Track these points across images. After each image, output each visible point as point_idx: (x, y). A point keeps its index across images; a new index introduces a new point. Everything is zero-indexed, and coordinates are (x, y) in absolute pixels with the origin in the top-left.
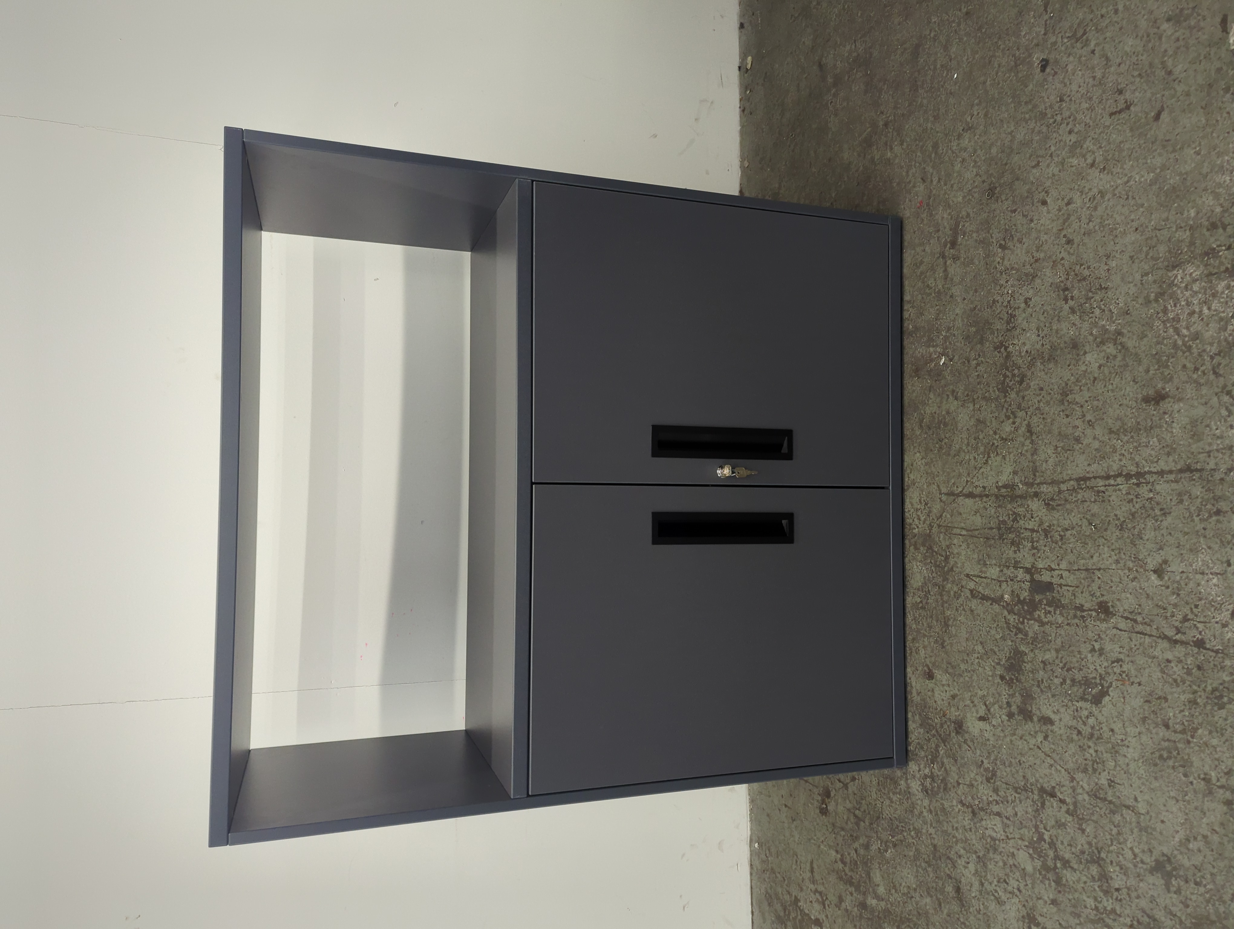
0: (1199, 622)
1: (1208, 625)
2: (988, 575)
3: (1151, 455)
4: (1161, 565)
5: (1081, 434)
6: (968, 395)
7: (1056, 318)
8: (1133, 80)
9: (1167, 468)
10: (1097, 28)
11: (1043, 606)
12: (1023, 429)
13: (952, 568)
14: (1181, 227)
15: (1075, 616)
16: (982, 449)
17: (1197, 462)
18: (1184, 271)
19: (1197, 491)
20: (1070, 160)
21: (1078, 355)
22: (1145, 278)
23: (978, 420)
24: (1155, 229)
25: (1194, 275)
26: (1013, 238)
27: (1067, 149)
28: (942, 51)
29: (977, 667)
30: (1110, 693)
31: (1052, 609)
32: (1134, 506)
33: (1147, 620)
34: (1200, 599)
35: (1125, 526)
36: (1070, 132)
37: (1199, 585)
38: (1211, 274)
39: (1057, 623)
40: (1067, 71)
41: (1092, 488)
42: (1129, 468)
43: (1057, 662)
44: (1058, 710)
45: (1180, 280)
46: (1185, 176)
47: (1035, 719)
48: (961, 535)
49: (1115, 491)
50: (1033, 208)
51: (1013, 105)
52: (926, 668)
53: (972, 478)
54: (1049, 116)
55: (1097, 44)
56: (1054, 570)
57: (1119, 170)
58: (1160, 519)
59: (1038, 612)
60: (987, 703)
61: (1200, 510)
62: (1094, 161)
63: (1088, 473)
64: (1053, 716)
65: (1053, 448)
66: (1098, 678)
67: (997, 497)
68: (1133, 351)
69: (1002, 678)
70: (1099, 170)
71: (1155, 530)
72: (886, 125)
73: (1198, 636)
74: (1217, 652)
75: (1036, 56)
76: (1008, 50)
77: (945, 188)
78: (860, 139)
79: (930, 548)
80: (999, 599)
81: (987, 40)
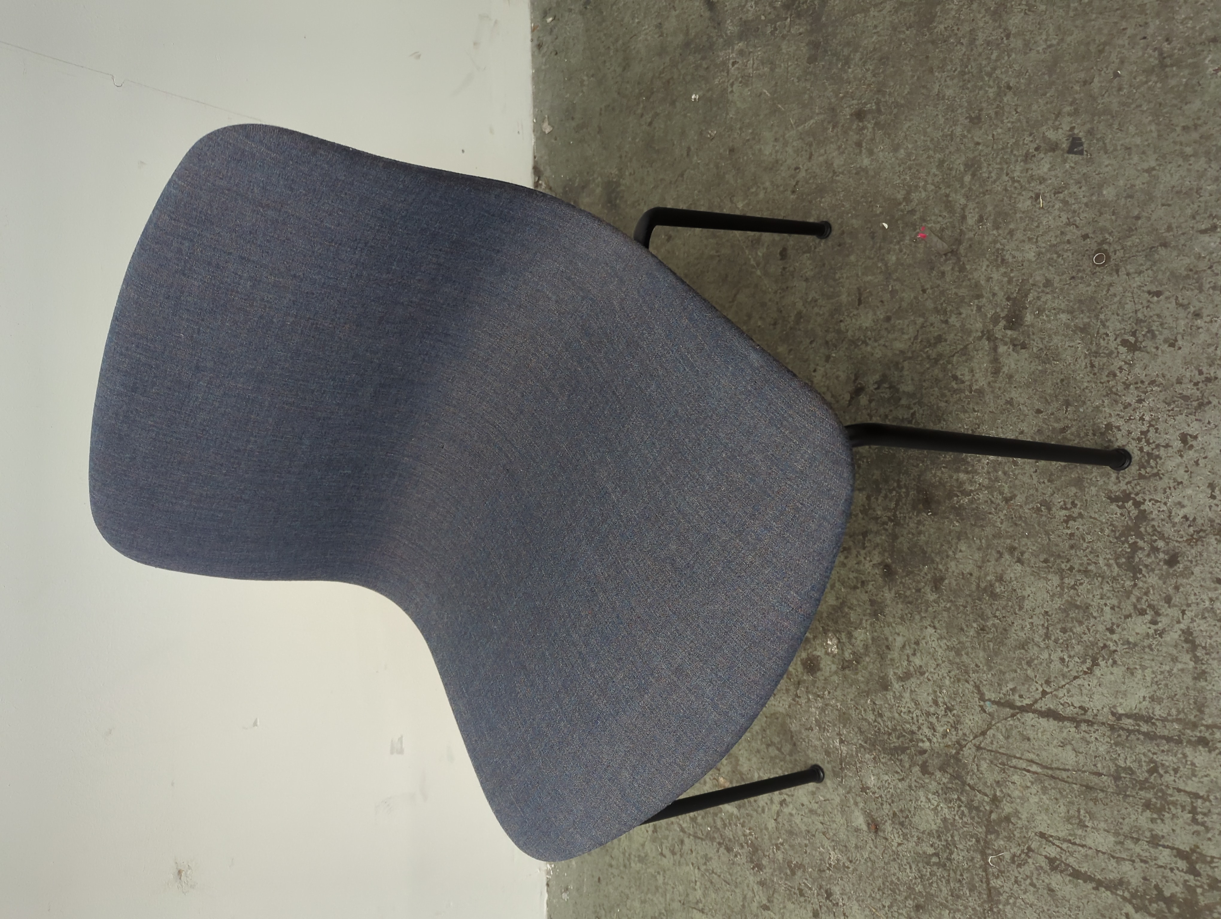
6: (1046, 561)
13: (1007, 819)
16: (1079, 648)
23: (1072, 605)
26: (1154, 337)
28: (987, 18)
48: (1028, 771)
50: (1202, 297)
53: (1055, 690)
67: (1113, 728)
72: (859, 115)
75: (1210, 57)
76: (1145, 38)
77: (995, 232)
78: (800, 128)
79: (956, 777)
80: (1113, 886)
81: (1094, 16)
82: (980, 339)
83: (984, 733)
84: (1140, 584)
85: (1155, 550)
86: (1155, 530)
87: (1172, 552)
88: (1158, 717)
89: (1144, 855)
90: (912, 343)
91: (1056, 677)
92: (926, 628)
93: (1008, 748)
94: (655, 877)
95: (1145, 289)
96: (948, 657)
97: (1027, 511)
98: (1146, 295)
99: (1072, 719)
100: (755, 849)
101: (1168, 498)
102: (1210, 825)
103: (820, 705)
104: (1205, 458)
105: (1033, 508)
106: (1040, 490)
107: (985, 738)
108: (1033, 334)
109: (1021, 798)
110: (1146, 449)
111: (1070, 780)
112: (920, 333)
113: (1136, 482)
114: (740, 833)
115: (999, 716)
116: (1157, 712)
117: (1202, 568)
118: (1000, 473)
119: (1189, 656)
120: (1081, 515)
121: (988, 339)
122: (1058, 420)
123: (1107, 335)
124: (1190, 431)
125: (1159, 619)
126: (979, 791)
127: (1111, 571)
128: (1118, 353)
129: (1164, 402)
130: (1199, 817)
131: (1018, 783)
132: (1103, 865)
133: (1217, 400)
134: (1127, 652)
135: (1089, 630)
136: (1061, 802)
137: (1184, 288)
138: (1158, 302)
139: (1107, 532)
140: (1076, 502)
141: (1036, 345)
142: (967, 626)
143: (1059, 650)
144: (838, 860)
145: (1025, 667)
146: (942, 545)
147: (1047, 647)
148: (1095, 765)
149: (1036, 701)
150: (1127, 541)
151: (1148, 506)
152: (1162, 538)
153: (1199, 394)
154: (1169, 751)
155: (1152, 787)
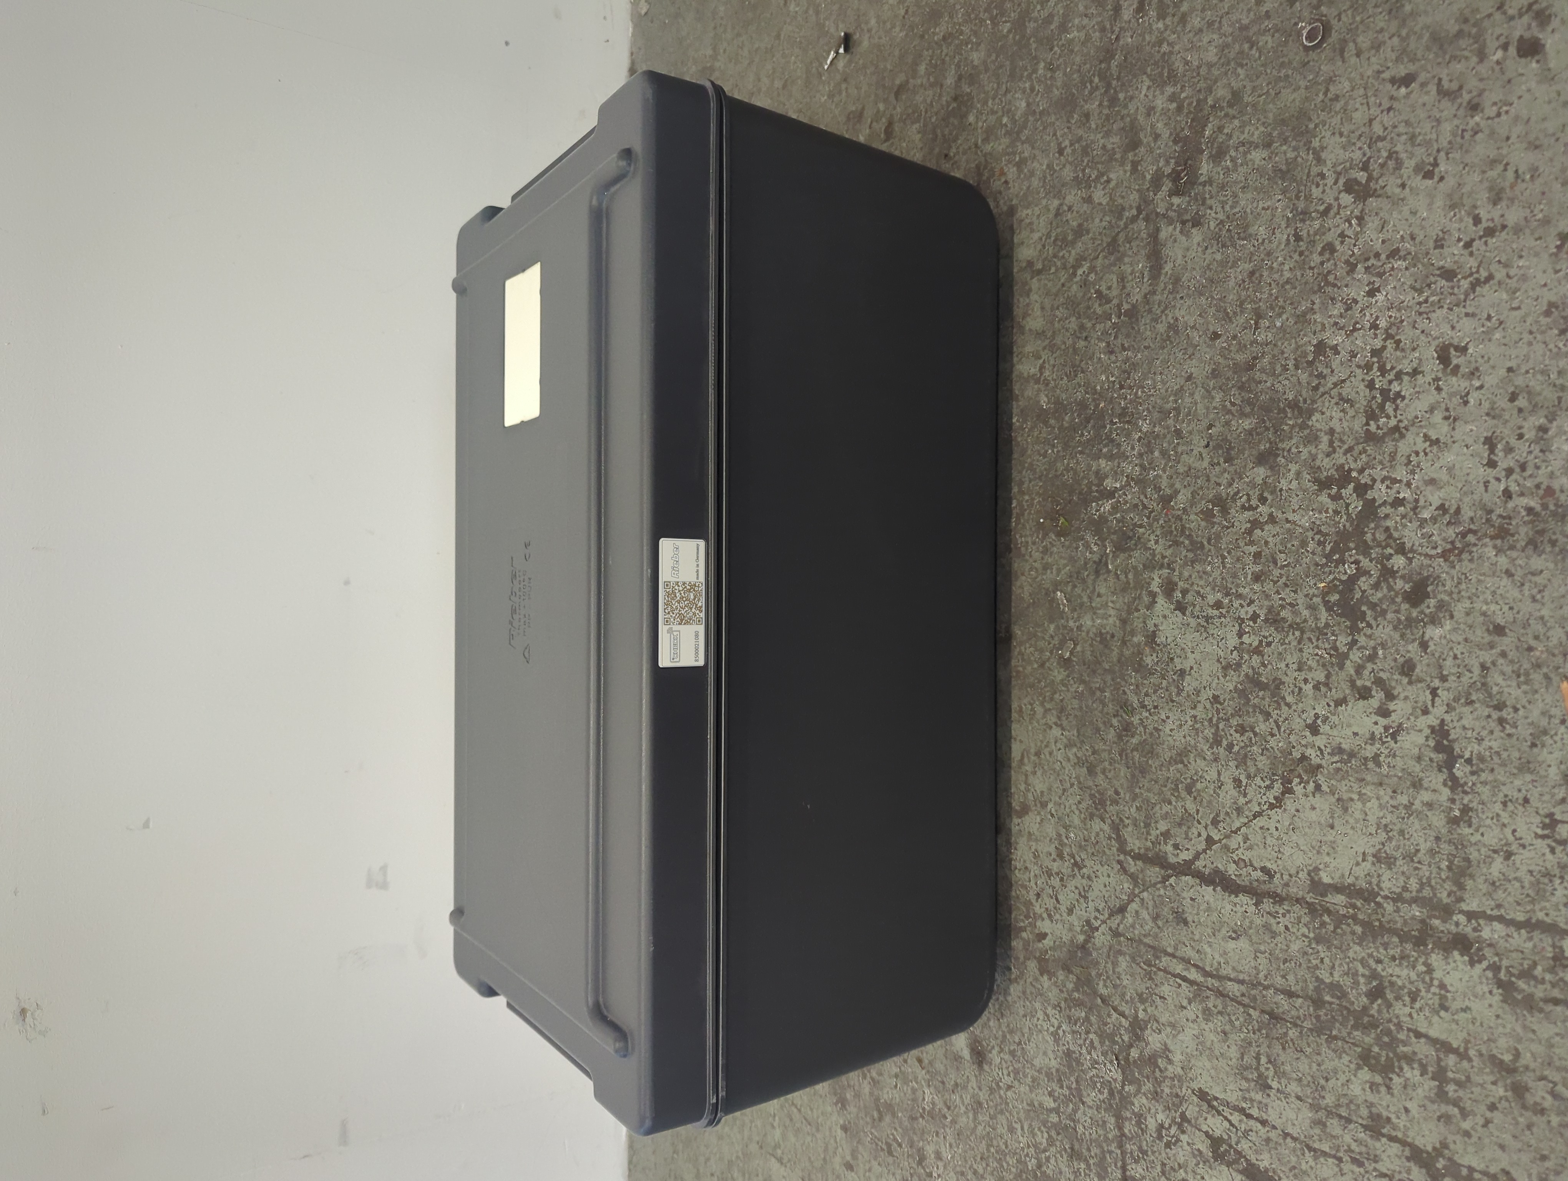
82: (1134, 219)
83: (1122, 910)
84: (1362, 640)
85: (1388, 573)
86: (1390, 536)
87: (1416, 578)
88: (1387, 893)
89: (1357, 1150)
90: (1044, 246)
91: (1227, 814)
92: (1051, 728)
93: (1156, 936)
95: (1387, 75)
96: (1077, 778)
97: (1193, 517)
98: (1389, 86)
99: (1249, 890)
101: (1413, 472)
102: (1468, 1105)
104: (1481, 387)
105: (1202, 512)
106: (1213, 479)
107: (1124, 917)
108: (1211, 197)
109: (1173, 1026)
111: (1246, 1000)
112: (1054, 224)
113: (1360, 447)
115: (1143, 880)
116: (1385, 884)
117: (1467, 604)
118: (1156, 454)
119: (1442, 777)
120: (1272, 519)
121: (1147, 219)
122: (1242, 348)
123: (1322, 176)
124: (1456, 337)
125: (1392, 706)
126: (1115, 1009)
127: (1317, 619)
128: (1339, 205)
129: (1413, 288)
130: (1451, 1088)
131: (1170, 1001)
132: (1294, 1159)
133: (1504, 272)
134: (1338, 770)
135: (1279, 727)
136: (1233, 1037)
137: (1454, 57)
138: (1408, 95)
139: (1311, 546)
140: (1265, 494)
141: (1213, 216)
142: (1104, 723)
143: (1232, 764)
144: (933, 1103)
145: (1184, 794)
146: (1075, 586)
147: (1216, 760)
148: (1284, 977)
149: (1197, 856)
150: (1342, 560)
151: (1380, 492)
152: (1401, 550)
153: (1472, 263)
154: (1403, 957)
155: (1374, 1025)
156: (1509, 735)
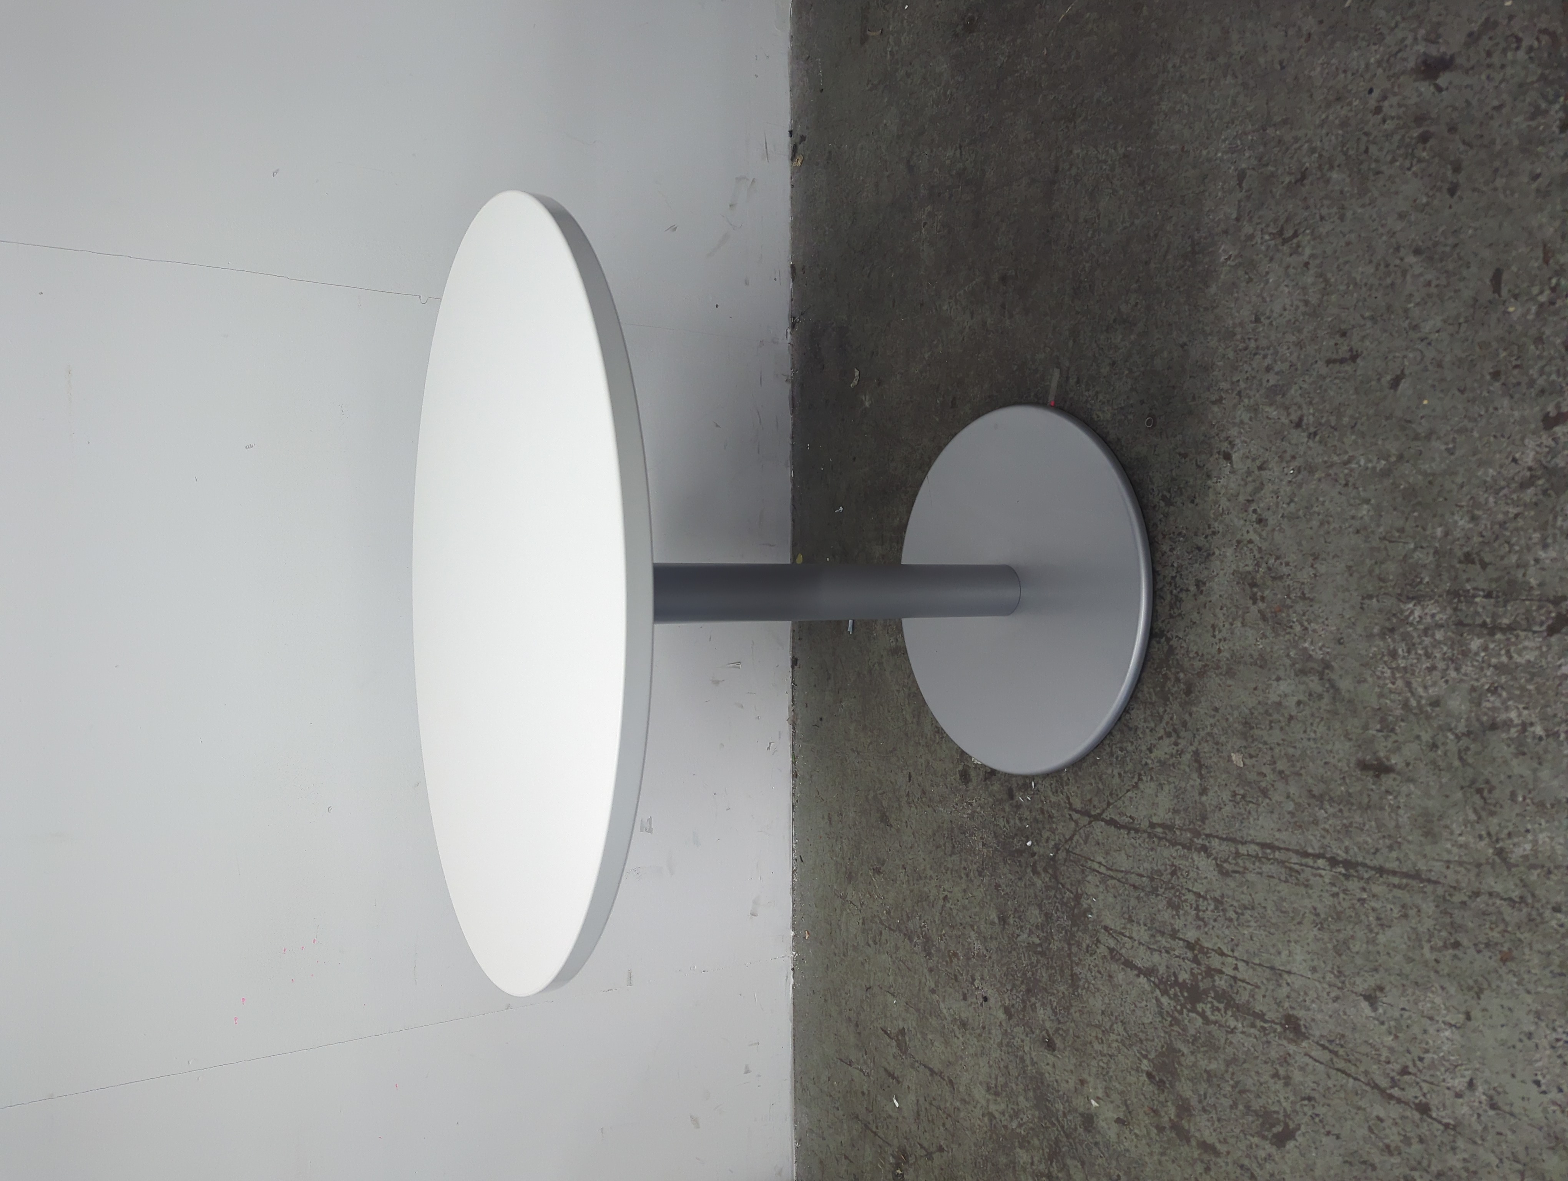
0: (1425, 1081)
1: (1436, 1088)
2: (1134, 935)
3: (1366, 843)
4: (1375, 990)
5: (1270, 786)
7: (1240, 619)
8: (1362, 322)
9: (1389, 866)
10: (1312, 233)
11: (1210, 999)
12: (1187, 757)
13: (1085, 912)
14: (1422, 547)
15: (1253, 1025)
16: (1130, 765)
17: (1430, 871)
18: (1423, 608)
19: (1429, 907)
20: (1267, 409)
21: (1270, 679)
22: (1367, 601)
24: (1384, 538)
25: (1437, 618)
26: (1181, 493)
27: (1262, 391)
28: (1086, 198)
29: (1116, 1053)
30: (1297, 1137)
31: (1221, 1006)
32: (1339, 903)
33: (1351, 1057)
34: (1427, 1051)
35: (1325, 926)
36: (1268, 369)
37: (1425, 1032)
38: (1460, 624)
39: (1229, 1027)
40: (1267, 282)
41: (1283, 862)
42: (1335, 851)
43: (1227, 1076)
44: (1225, 1139)
45: (1418, 619)
46: (1431, 478)
47: (1194, 1143)
48: (1098, 872)
49: (1315, 875)
50: (1212, 459)
51: (1187, 307)
52: (1044, 1032)
53: (1115, 801)
54: (1239, 337)
55: (1312, 256)
56: (1227, 956)
57: (1336, 443)
58: (1376, 930)
59: (1201, 1005)
60: (1129, 1102)
61: (1431, 936)
62: (1301, 419)
63: (1277, 840)
64: (1218, 1146)
65: (1229, 793)
66: (1282, 1112)
67: (1150, 837)
68: (1347, 695)
69: (1150, 1075)
70: (1305, 434)
71: (1367, 942)
72: (1004, 279)
73: (1421, 1098)
74: (1447, 1126)
75: (1223, 247)
76: (1183, 226)
77: (1087, 393)
78: (966, 288)
79: (1055, 876)
80: (1149, 972)
81: (1153, 203)
83: (1071, 839)
84: (1168, 709)
85: (1178, 680)
86: (1178, 663)
87: (1188, 683)
88: (1177, 826)
89: (1167, 946)
91: (1116, 790)
93: (1086, 852)
94: (862, 963)
95: (1177, 451)
98: (1178, 456)
99: (1125, 827)
100: (927, 939)
101: (1187, 635)
102: (1206, 920)
103: (970, 812)
104: (1210, 601)
107: (1072, 843)
109: (1093, 896)
110: (1174, 592)
111: (1124, 880)
114: (918, 926)
115: (1081, 824)
116: (1177, 822)
117: (1205, 697)
119: (1197, 774)
124: (1201, 578)
125: (1179, 741)
126: (1068, 890)
127: (1151, 699)
129: (1187, 551)
130: (1201, 914)
131: (1092, 883)
132: (1143, 954)
134: (1159, 770)
136: (1118, 898)
138: (1185, 463)
147: (1111, 764)
148: (1139, 868)
149: (1103, 811)
150: (1160, 672)
151: (1175, 642)
152: (1183, 670)
153: (1207, 545)
154: (1184, 856)
155: (1173, 888)
156: (1220, 757)
